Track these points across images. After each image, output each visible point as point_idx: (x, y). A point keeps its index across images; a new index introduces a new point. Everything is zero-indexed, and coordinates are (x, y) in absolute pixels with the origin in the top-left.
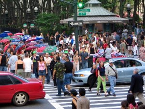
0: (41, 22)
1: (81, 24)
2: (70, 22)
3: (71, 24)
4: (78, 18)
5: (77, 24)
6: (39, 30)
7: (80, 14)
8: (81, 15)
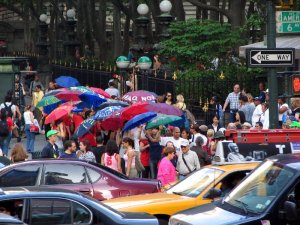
0: (180, 50)
1: (288, 58)
2: (254, 53)
3: (255, 57)
4: (277, 40)
5: (273, 57)
6: (170, 78)
7: (285, 26)
8: (290, 29)
